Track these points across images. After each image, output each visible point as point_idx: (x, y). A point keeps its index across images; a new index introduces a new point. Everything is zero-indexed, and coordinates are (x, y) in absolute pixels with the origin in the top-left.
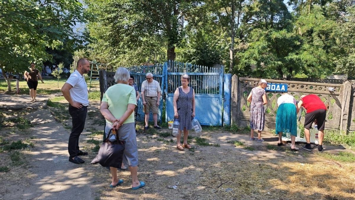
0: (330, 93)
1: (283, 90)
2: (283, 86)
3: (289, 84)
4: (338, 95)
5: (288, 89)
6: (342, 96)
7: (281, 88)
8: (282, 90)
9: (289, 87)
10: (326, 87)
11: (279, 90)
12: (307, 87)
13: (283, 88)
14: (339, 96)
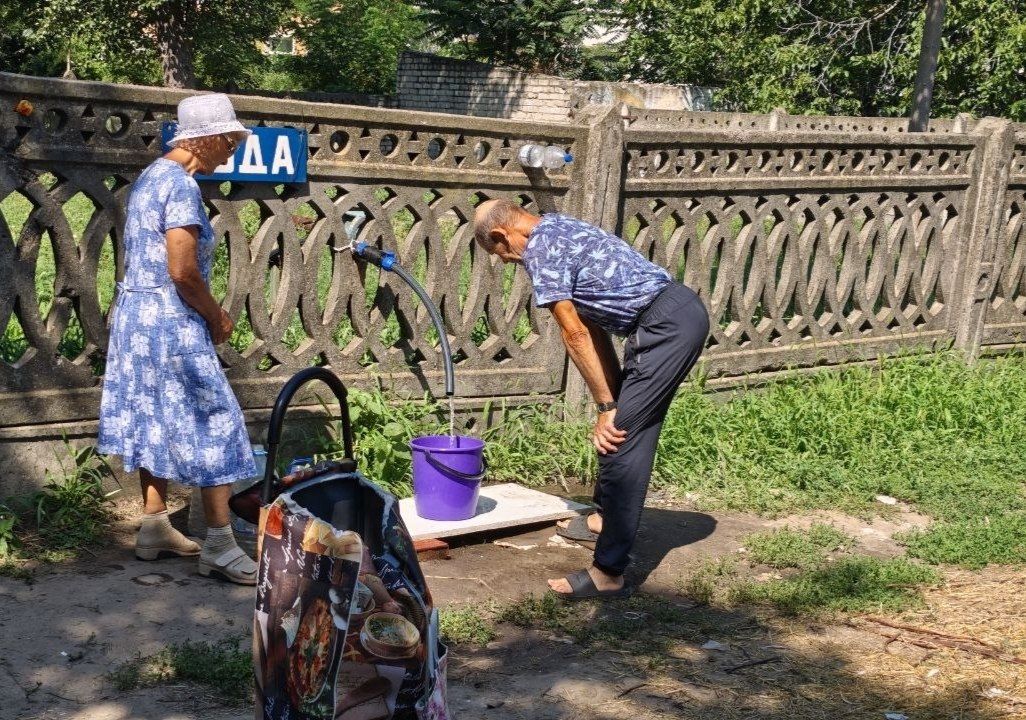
0: (527, 183)
1: (283, 170)
2: (283, 142)
3: (317, 122)
4: (562, 192)
5: (314, 163)
6: (581, 195)
7: (268, 160)
8: (275, 171)
9: (314, 150)
10: (506, 144)
11: (260, 169)
12: (413, 147)
13: (284, 160)
14: (568, 196)
